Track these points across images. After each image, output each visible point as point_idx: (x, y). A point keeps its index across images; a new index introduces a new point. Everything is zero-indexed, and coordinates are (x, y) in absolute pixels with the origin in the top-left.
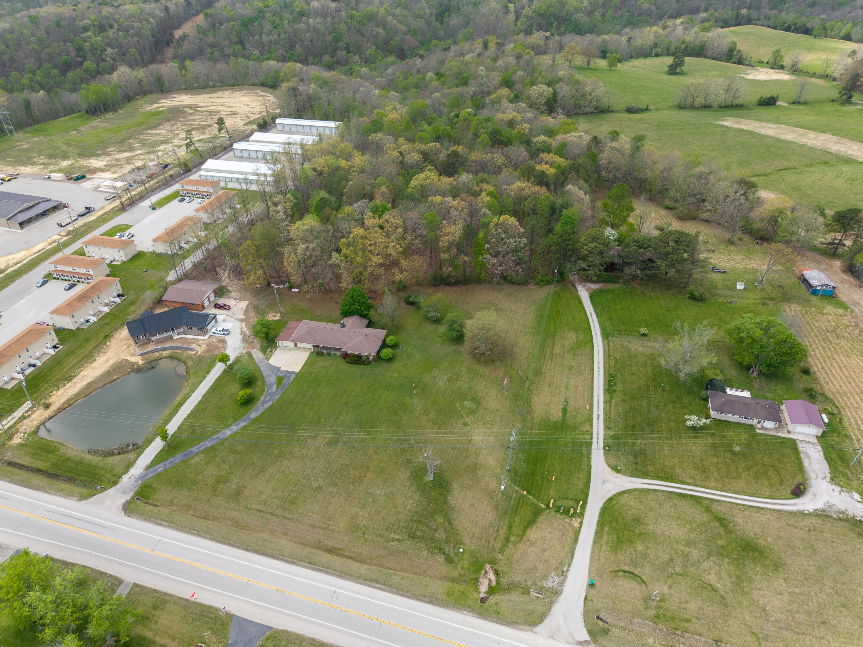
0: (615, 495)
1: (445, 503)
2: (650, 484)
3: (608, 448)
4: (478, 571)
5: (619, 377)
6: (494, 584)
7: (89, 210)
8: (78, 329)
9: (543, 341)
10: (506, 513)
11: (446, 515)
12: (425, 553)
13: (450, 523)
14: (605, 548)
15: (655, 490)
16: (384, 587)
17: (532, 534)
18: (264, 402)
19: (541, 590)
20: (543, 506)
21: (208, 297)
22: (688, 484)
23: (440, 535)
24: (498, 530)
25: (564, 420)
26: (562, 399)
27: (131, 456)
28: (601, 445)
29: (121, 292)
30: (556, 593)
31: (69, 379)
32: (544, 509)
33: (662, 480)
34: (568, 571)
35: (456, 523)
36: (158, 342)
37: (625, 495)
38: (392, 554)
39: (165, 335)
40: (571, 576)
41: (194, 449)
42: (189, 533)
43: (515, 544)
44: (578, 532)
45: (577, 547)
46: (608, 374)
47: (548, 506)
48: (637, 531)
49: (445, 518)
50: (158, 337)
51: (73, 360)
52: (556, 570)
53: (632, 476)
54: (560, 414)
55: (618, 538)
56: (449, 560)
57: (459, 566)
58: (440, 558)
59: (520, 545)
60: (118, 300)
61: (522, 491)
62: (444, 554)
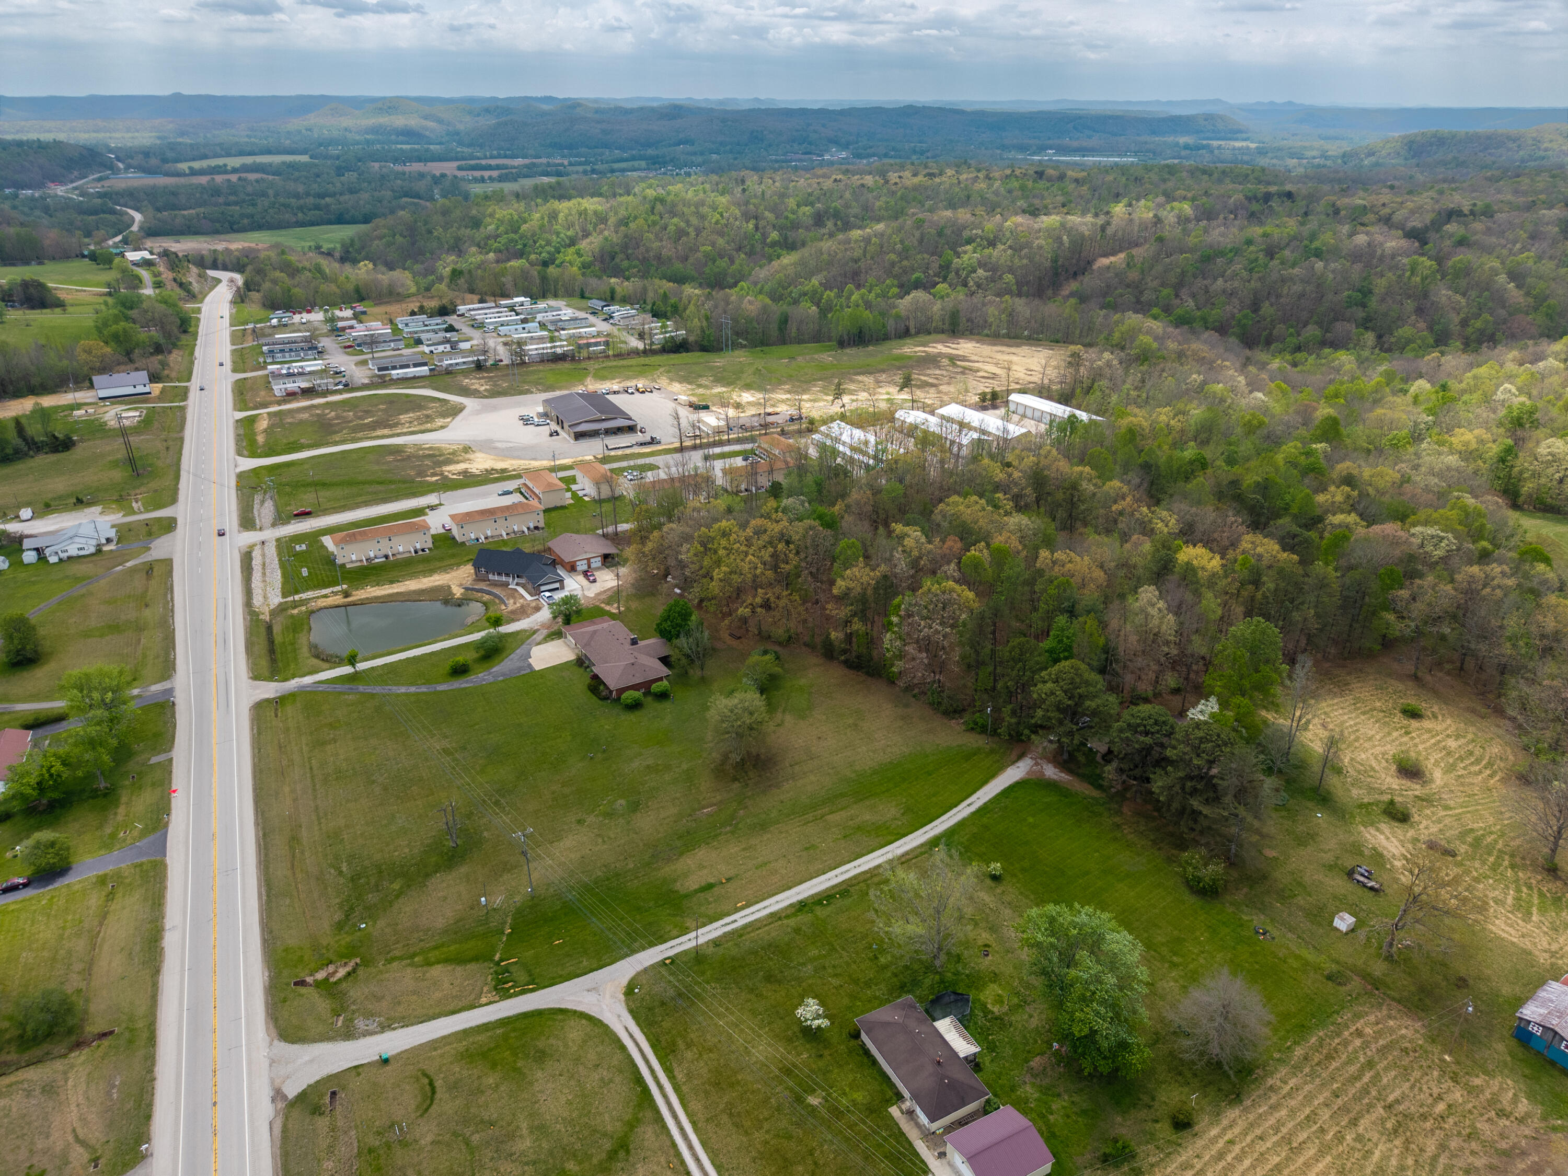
0: (575, 1012)
1: (427, 876)
2: (631, 1036)
3: (671, 964)
4: (342, 956)
5: (847, 902)
6: (333, 980)
7: (653, 441)
8: (463, 543)
9: (842, 795)
10: (456, 933)
11: (409, 886)
12: (337, 901)
13: (397, 897)
14: (461, 1046)
15: (623, 1048)
16: (264, 898)
17: (437, 971)
18: (467, 682)
19: (349, 1022)
20: (497, 957)
21: (588, 560)
22: (671, 1077)
23: (371, 898)
24: (421, 941)
25: (686, 896)
26: (732, 873)
27: (326, 665)
28: (671, 953)
29: (541, 525)
30: (349, 1034)
31: (392, 582)
32: (492, 960)
33: (653, 1046)
34: (394, 1029)
35: (401, 901)
36: (495, 584)
37: (584, 1022)
38: (318, 879)
39: (504, 578)
40: (388, 1035)
41: (361, 688)
42: (253, 748)
43: (411, 965)
44: (472, 1007)
45: (443, 1019)
46: (844, 886)
47: (502, 960)
48: (520, 1064)
49: (402, 887)
50: (496, 578)
51: (421, 567)
52: (388, 1019)
53: (631, 1011)
54: (696, 887)
55: (490, 1050)
56: (339, 927)
57: (338, 938)
58: (338, 916)
59: (409, 970)
60: (526, 530)
61: (508, 926)
62: (347, 916)
